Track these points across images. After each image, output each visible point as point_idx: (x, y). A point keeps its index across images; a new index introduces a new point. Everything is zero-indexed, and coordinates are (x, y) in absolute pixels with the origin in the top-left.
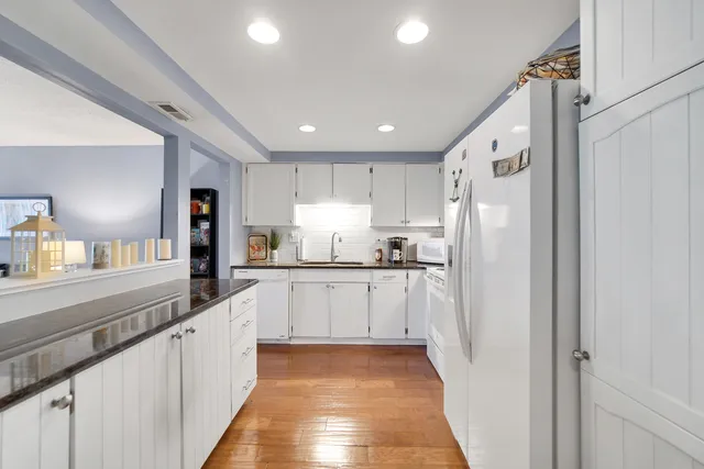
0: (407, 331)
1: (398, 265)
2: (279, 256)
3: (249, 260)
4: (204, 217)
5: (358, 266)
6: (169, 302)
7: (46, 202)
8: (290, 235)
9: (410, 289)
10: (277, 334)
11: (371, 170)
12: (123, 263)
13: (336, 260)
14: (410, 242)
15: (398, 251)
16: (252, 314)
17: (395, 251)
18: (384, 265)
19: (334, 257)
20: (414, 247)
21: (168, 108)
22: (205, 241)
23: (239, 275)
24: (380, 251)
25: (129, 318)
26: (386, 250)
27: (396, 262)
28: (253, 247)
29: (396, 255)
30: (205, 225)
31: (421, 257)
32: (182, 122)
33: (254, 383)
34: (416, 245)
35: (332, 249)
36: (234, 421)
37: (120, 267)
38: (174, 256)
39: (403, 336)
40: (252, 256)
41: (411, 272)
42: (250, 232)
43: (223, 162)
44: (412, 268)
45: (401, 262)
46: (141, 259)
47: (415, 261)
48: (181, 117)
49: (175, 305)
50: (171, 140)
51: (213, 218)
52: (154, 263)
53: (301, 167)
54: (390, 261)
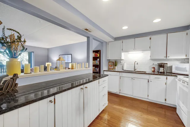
0: (166, 100)
1: (162, 74)
2: (117, 68)
3: (109, 69)
4: (98, 58)
5: (144, 73)
6: (88, 78)
7: (71, 55)
8: (121, 62)
9: (168, 83)
10: (115, 91)
11: (150, 39)
13: (136, 70)
14: (169, 65)
15: (162, 68)
17: (160, 68)
18: (155, 73)
19: (135, 69)
21: (87, 30)
22: (98, 64)
23: (106, 73)
24: (154, 68)
25: (79, 81)
26: (156, 68)
27: (161, 72)
28: (110, 65)
29: (161, 70)
30: (98, 60)
31: (174, 71)
32: (90, 33)
34: (172, 66)
35: (135, 67)
37: (77, 69)
38: (89, 67)
40: (110, 68)
41: (168, 77)
42: (109, 61)
43: (102, 43)
44: (169, 75)
45: (164, 73)
46: (81, 67)
47: (171, 73)
48: (90, 31)
49: (89, 79)
50: (88, 38)
51: (100, 57)
52: (84, 68)
53: (124, 41)
54: (158, 72)
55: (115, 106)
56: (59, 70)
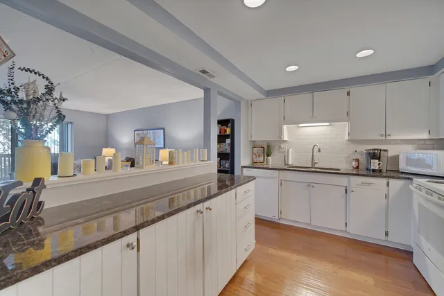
0: (387, 234)
1: (377, 173)
2: (271, 161)
3: (253, 163)
4: (227, 137)
5: (336, 172)
6: (206, 186)
7: (162, 131)
8: (280, 147)
9: (390, 196)
10: (270, 214)
11: (348, 94)
12: (183, 163)
13: (316, 166)
14: (391, 153)
15: (377, 161)
16: (251, 201)
17: (372, 161)
18: (360, 173)
19: (313, 163)
20: (396, 158)
21: (204, 72)
22: (229, 151)
23: (247, 172)
24: (357, 160)
25: (186, 192)
26: (363, 160)
27: (374, 171)
28: (255, 155)
29: (375, 164)
30: (228, 141)
31: (403, 166)
32: (212, 80)
33: (253, 247)
34: (398, 156)
35: (313, 155)
36: (238, 271)
37: (181, 165)
38: (209, 159)
39: (383, 237)
40: (255, 160)
41: (392, 181)
42: (254, 145)
43: (236, 102)
44: (393, 177)
45: (380, 171)
46: (192, 160)
47: (398, 171)
48: (213, 77)
49: (209, 188)
50: (207, 91)
51: (232, 136)
52: (198, 162)
53: (288, 98)
54: (367, 169)
55: (271, 251)
56: (142, 167)
